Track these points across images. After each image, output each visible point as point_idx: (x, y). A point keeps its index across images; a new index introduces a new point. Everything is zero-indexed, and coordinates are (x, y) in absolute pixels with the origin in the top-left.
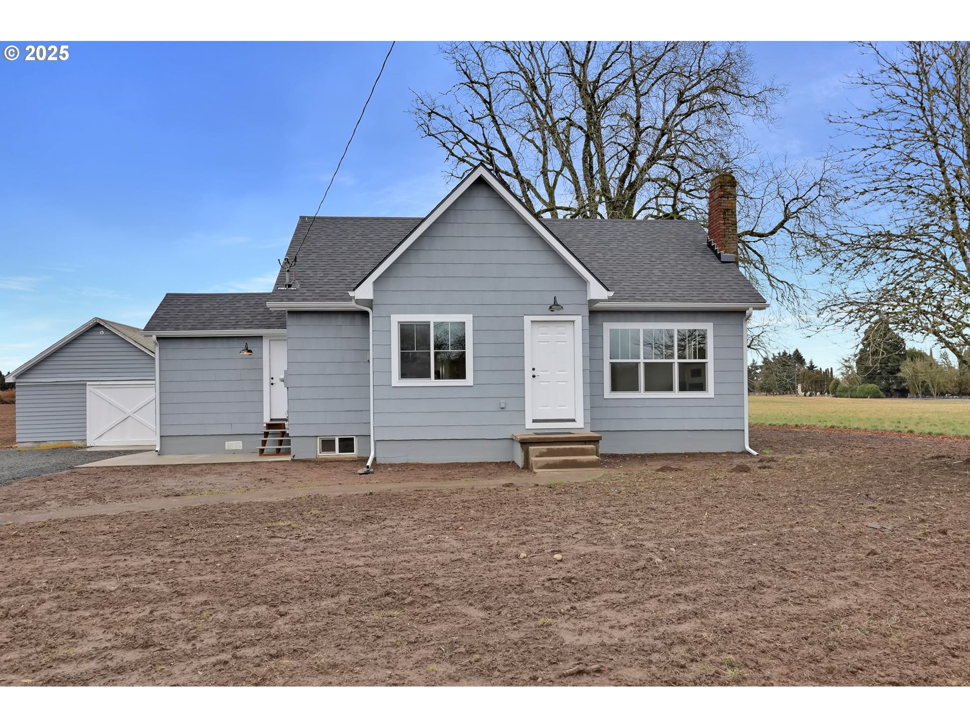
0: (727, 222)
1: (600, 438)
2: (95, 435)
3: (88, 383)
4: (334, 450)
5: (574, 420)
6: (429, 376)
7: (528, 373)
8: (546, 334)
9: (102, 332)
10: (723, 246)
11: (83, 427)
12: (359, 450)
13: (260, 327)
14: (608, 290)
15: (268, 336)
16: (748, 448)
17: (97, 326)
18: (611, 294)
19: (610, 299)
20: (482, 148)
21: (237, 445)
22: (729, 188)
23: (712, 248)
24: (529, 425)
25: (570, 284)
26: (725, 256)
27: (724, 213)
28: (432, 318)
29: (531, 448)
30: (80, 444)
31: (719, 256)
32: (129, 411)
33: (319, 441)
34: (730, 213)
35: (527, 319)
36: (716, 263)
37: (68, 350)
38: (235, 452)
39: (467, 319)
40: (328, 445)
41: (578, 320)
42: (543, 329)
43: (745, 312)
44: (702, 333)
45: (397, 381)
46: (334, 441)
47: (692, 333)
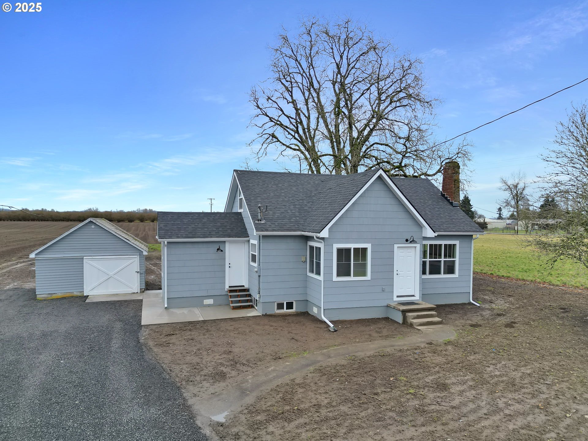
0: (455, 186)
2: (89, 289)
3: (85, 257)
4: (284, 309)
5: (413, 296)
7: (395, 273)
8: (403, 253)
9: (93, 227)
11: (81, 284)
12: (296, 309)
13: (224, 237)
14: (434, 232)
15: (228, 241)
16: (472, 301)
20: (293, 121)
21: (210, 302)
22: (457, 169)
24: (395, 299)
25: (415, 229)
26: (455, 203)
27: (454, 182)
28: (352, 246)
29: (407, 314)
30: (79, 294)
31: (451, 204)
32: (111, 274)
33: (276, 304)
34: (457, 182)
35: (396, 246)
36: (451, 207)
37: (71, 237)
38: (209, 306)
39: (369, 246)
41: (418, 246)
42: (401, 250)
44: (454, 245)
45: (335, 278)
46: (283, 304)
47: (450, 245)
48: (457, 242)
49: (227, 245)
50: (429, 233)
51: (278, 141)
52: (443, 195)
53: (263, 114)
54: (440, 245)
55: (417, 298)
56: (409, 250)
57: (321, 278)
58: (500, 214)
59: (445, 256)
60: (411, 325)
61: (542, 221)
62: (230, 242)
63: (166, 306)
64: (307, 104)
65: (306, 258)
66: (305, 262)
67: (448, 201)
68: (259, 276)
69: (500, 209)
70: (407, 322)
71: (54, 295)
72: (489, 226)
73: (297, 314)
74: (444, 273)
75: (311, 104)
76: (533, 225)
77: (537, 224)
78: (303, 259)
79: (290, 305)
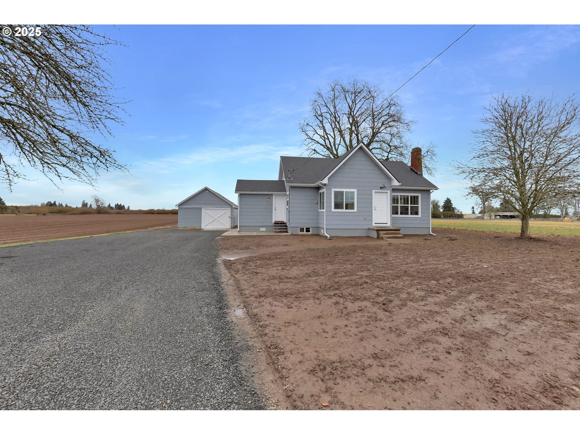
1: (400, 229)
2: (204, 225)
3: (202, 208)
4: (304, 232)
5: (387, 223)
6: (343, 209)
7: (373, 208)
9: (207, 192)
10: (417, 170)
11: (200, 223)
12: (312, 232)
13: (272, 191)
16: (431, 233)
17: (206, 189)
18: (401, 184)
19: (400, 186)
21: (263, 229)
23: (413, 171)
24: (374, 225)
25: (386, 180)
26: (419, 173)
28: (344, 190)
29: (381, 232)
30: (199, 228)
31: (417, 173)
32: (215, 217)
33: (299, 229)
35: (373, 191)
38: (263, 231)
39: (355, 191)
40: (302, 230)
41: (389, 192)
42: (378, 194)
43: (430, 191)
44: (417, 197)
45: (333, 210)
46: (304, 228)
47: (414, 197)
48: (419, 195)
49: (274, 197)
50: (396, 183)
51: (317, 152)
52: (411, 169)
53: (309, 138)
54: (408, 196)
55: (389, 225)
56: (383, 194)
57: (324, 210)
58: (473, 211)
59: (411, 204)
60: (382, 238)
61: (501, 214)
62: (276, 195)
63: (238, 230)
64: (334, 132)
65: (318, 202)
66: (317, 203)
67: (415, 172)
68: (289, 211)
69: (473, 208)
70: (380, 237)
71: (187, 228)
72: (465, 217)
73: (313, 235)
74: (411, 214)
75: (336, 132)
76: (496, 216)
77: (499, 215)
78: (316, 202)
79: (308, 230)
